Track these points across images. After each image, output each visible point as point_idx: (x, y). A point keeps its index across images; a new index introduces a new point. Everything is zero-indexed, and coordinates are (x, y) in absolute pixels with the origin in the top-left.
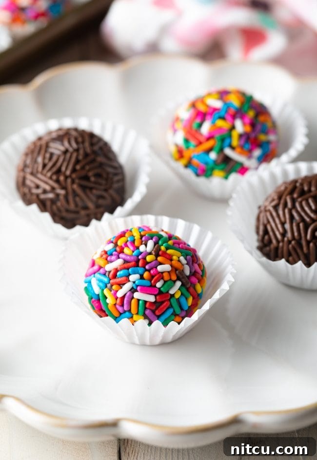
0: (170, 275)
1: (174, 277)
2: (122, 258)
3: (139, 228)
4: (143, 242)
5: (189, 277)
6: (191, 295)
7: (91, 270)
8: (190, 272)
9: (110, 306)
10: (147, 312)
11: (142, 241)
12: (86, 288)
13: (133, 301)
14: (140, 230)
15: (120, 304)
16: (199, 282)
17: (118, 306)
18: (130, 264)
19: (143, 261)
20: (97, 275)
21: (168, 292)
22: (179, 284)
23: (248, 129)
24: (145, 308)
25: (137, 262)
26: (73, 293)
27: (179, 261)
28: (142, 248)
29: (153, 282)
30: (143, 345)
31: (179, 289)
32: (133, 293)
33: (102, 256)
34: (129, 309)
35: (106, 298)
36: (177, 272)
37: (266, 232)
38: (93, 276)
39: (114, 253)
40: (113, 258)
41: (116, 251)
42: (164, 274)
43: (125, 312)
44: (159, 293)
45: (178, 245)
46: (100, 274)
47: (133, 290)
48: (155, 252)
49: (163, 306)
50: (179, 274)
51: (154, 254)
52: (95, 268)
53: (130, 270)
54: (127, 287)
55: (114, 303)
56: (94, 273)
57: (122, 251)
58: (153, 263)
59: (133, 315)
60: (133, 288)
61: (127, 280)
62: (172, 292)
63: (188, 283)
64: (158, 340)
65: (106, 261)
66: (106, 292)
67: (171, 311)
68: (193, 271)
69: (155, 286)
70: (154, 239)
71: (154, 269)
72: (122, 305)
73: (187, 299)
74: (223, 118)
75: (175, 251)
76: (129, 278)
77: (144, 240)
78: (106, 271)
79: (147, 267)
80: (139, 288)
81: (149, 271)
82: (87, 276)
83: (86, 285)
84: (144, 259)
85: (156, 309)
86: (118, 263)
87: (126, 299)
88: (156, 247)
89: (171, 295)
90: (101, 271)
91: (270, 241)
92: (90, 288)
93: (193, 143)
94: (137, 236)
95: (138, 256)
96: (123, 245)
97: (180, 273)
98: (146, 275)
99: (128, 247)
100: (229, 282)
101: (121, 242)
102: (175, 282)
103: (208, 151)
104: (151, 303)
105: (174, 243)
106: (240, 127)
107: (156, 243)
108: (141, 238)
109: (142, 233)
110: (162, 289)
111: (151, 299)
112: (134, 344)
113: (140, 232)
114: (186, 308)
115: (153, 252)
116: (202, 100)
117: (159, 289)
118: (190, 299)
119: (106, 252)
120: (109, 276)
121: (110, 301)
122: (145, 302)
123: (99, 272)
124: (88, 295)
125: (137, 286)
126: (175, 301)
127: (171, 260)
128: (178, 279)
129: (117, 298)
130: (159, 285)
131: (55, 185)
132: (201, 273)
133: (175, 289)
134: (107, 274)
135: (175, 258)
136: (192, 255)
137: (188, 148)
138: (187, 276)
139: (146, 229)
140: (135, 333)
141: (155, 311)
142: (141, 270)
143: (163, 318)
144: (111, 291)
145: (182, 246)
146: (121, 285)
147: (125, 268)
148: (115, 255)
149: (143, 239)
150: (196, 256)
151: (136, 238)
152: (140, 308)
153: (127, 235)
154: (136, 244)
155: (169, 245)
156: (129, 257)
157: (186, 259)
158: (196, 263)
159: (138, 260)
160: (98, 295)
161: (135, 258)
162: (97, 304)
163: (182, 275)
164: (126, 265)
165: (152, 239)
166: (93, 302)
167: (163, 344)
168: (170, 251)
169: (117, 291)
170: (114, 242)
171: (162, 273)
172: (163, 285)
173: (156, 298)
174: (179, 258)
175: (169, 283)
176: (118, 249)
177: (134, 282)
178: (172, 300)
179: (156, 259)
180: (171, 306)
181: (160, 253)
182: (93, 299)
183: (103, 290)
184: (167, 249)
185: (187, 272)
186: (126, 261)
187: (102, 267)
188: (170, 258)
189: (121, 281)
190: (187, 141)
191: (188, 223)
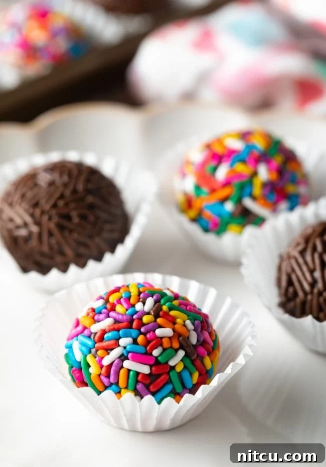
0: (171, 343)
1: (176, 345)
2: (112, 317)
3: (139, 284)
4: (141, 300)
5: (195, 347)
6: (197, 369)
7: (75, 331)
8: (198, 341)
9: (93, 377)
10: (139, 386)
11: (140, 298)
12: (67, 356)
13: (122, 372)
14: (139, 286)
15: (106, 375)
16: (209, 355)
17: (102, 377)
18: (122, 325)
19: (138, 322)
20: (80, 337)
21: (167, 363)
22: (181, 353)
23: (274, 176)
24: (137, 382)
25: (131, 323)
26: (47, 357)
27: (184, 325)
28: (139, 307)
29: (148, 348)
30: (134, 431)
31: (181, 360)
32: (123, 361)
33: (88, 314)
34: (116, 381)
35: (89, 366)
36: (181, 338)
37: (290, 283)
38: (75, 338)
39: (104, 310)
40: (102, 316)
41: (106, 308)
42: (164, 340)
43: (111, 384)
44: (156, 364)
45: (185, 307)
46: (84, 336)
47: (123, 358)
48: (154, 311)
49: (159, 380)
50: (182, 341)
51: (153, 314)
52: (80, 329)
53: (121, 332)
54: (116, 353)
55: (99, 373)
56: (77, 335)
57: (113, 308)
58: (151, 325)
59: (121, 389)
60: (122, 355)
61: (116, 344)
62: (172, 363)
63: (193, 354)
64: (151, 426)
65: (92, 320)
66: (90, 359)
67: (169, 387)
68: (202, 339)
69: (151, 354)
70: (155, 297)
71: (151, 332)
72: (108, 376)
73: (191, 374)
74: (243, 161)
75: (180, 313)
76: (118, 342)
77: (142, 297)
78: (92, 333)
79: (143, 330)
80: (130, 355)
81: (145, 334)
82: (69, 339)
83: (66, 351)
84: (140, 319)
85: (151, 384)
86: (107, 323)
87: (113, 368)
88: (156, 305)
89: (171, 366)
90: (86, 332)
91: (296, 294)
92: (71, 354)
93: (205, 190)
94: (134, 292)
95: (133, 316)
96: (115, 302)
97: (184, 339)
98: (140, 339)
99: (121, 304)
100: (246, 356)
101: (113, 299)
102: (176, 351)
103: (223, 200)
104: (144, 375)
105: (180, 304)
106: (264, 173)
107: (157, 302)
108: (139, 295)
109: (141, 289)
110: (159, 358)
111: (145, 369)
112: (122, 429)
113: (139, 289)
114: (189, 386)
115: (152, 311)
116: (219, 141)
117: (156, 358)
118: (196, 375)
119: (93, 310)
120: (94, 338)
121: (94, 370)
122: (138, 373)
123: (83, 334)
124: (68, 363)
125: (128, 352)
126: (176, 375)
127: (174, 323)
128: (182, 347)
129: (102, 367)
130: (156, 353)
131: (29, 219)
132: (212, 344)
133: (177, 360)
134: (92, 337)
135: (179, 321)
136: (201, 319)
137: (198, 195)
138: (193, 345)
139: (147, 286)
140: (122, 414)
141: (149, 386)
142: (134, 333)
143: (159, 395)
144: (95, 357)
145: (190, 308)
146: (108, 350)
147: (114, 330)
148: (104, 313)
149: (142, 295)
150: (207, 322)
151: (132, 294)
152: (130, 381)
153: (121, 291)
154: (132, 301)
155: (173, 305)
156: (121, 316)
157: (193, 324)
158: (206, 330)
159: (131, 321)
160: (80, 362)
161: (129, 318)
162: (78, 375)
163: (186, 342)
164: (116, 326)
165: (152, 297)
166: (73, 372)
167: (159, 432)
168: (173, 313)
169: (102, 358)
170: (105, 297)
171: (162, 338)
172: (161, 354)
173: (151, 369)
174: (184, 322)
175: (169, 351)
176: (108, 306)
177: (125, 348)
178: (172, 374)
179: (155, 321)
180: (170, 381)
181: (161, 313)
182: (74, 368)
183: (86, 356)
184: (170, 309)
185: (194, 339)
186: (116, 321)
187: (87, 328)
188: (173, 321)
189: (108, 346)
190: (198, 187)
191: (202, 286)
